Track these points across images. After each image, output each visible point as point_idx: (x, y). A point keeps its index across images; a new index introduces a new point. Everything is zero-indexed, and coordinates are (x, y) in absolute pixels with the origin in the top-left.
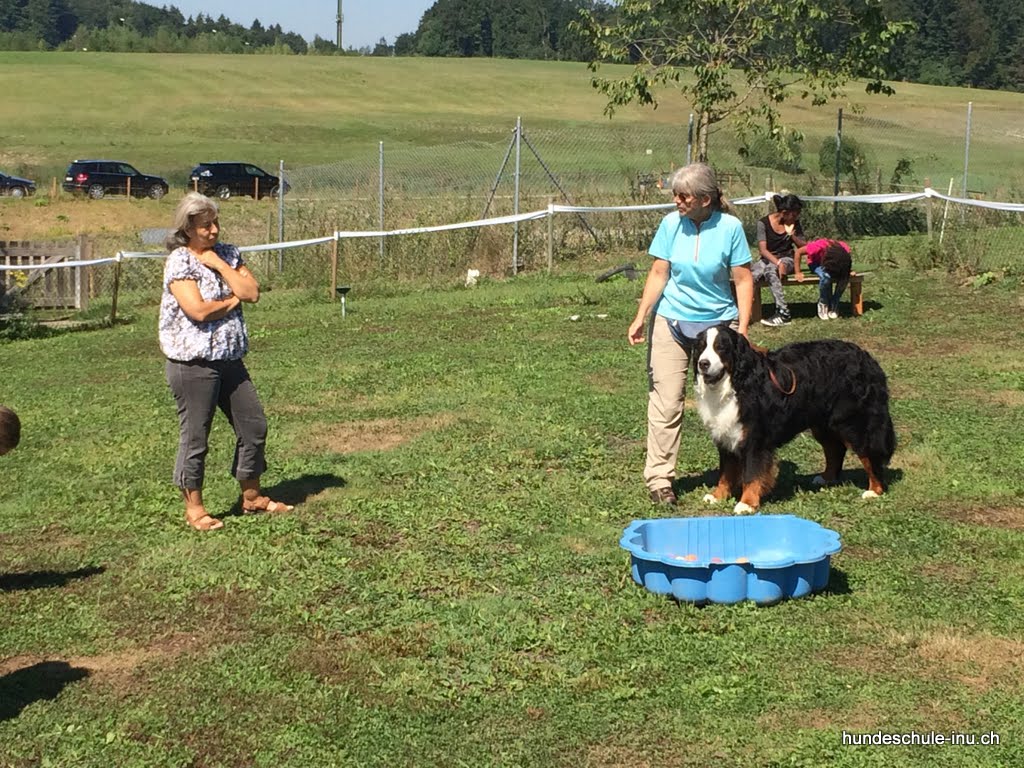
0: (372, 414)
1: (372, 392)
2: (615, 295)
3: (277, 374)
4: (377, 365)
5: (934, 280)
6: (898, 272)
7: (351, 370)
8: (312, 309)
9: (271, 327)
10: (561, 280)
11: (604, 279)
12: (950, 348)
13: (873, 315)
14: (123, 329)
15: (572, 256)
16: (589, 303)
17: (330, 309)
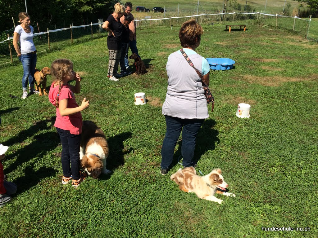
0: (174, 43)
1: (174, 40)
2: (210, 27)
3: (161, 37)
4: (175, 36)
5: (257, 26)
6: (252, 25)
7: (171, 37)
8: (167, 29)
9: (162, 31)
10: (203, 25)
11: (208, 25)
12: (257, 36)
13: (247, 31)
14: (142, 30)
15: (205, 22)
16: (206, 28)
17: (170, 28)
